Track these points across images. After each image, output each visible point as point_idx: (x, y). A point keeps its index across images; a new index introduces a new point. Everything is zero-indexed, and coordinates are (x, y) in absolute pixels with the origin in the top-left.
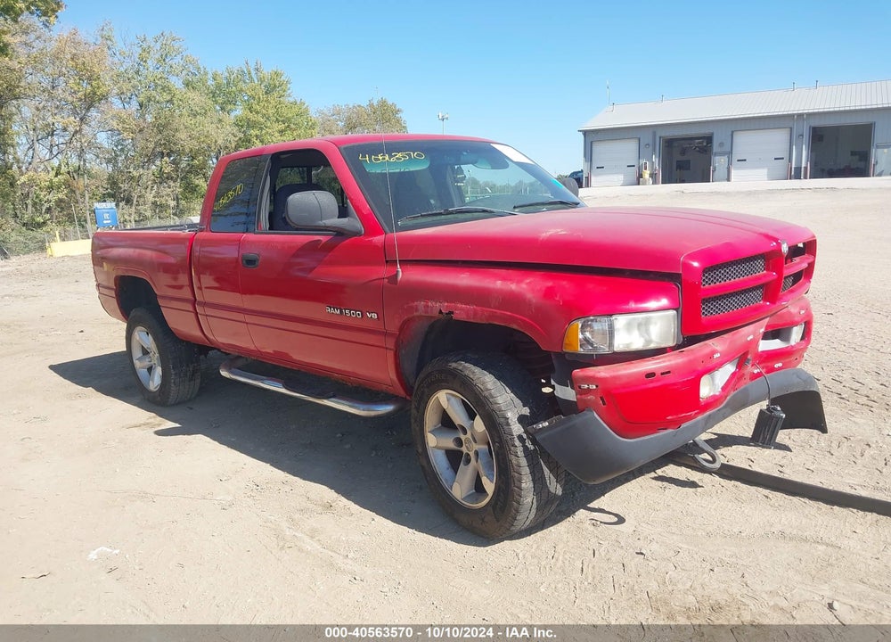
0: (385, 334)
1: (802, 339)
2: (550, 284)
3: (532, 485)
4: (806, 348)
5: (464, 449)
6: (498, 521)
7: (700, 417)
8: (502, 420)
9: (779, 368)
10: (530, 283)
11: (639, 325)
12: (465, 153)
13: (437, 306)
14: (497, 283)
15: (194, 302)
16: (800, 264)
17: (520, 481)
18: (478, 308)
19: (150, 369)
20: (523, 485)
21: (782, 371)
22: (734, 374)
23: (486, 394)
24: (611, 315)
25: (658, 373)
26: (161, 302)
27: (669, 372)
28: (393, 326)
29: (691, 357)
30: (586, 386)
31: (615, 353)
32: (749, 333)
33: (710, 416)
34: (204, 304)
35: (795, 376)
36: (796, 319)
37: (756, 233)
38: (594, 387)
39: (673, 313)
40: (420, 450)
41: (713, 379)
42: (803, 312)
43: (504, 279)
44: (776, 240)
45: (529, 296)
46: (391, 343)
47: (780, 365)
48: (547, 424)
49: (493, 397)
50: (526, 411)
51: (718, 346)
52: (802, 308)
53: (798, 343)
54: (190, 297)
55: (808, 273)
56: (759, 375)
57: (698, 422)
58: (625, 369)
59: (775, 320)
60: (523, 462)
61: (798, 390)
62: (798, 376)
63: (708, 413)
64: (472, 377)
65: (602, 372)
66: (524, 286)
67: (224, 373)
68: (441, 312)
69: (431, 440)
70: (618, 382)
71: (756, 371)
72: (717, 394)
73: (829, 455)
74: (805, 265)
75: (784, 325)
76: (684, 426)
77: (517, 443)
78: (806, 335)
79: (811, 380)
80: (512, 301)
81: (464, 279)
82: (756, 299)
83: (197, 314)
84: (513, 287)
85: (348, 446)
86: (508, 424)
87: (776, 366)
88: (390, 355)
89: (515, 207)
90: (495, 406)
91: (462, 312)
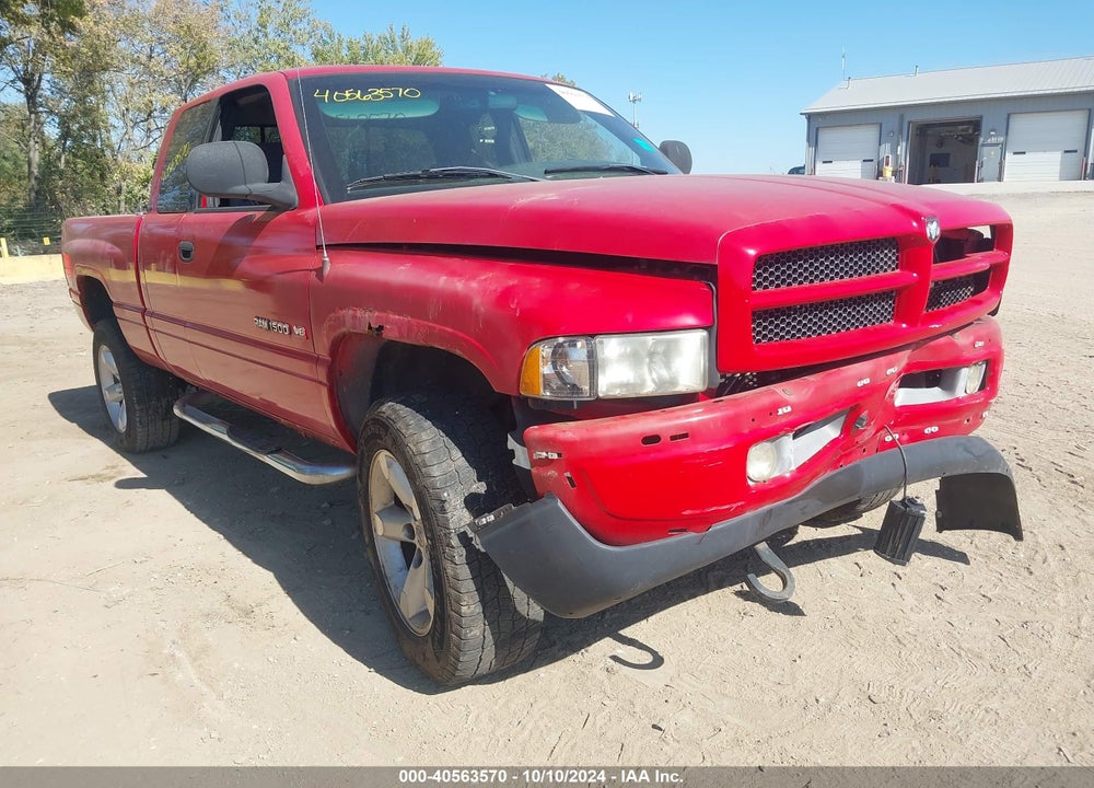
0: (317, 360)
1: (982, 388)
2: (512, 282)
3: (479, 609)
4: (985, 405)
5: (415, 541)
6: (438, 659)
7: (749, 514)
8: (436, 503)
9: (933, 435)
10: (486, 280)
11: (651, 355)
12: (493, 93)
13: (367, 317)
14: (442, 280)
15: (144, 312)
16: (979, 262)
17: (458, 602)
18: (414, 321)
19: (121, 402)
20: (464, 609)
21: (935, 440)
22: (834, 442)
23: (418, 459)
24: (593, 336)
25: (665, 437)
26: (117, 312)
27: (686, 436)
28: (322, 349)
29: (730, 412)
30: (545, 454)
31: (599, 399)
32: (859, 375)
33: (770, 511)
34: (152, 315)
35: (961, 449)
36: (967, 354)
37: (878, 202)
38: (555, 456)
39: (704, 333)
40: (367, 539)
41: (778, 450)
42: (980, 344)
43: (452, 273)
44: (916, 216)
45: (477, 301)
46: (322, 375)
47: (935, 429)
48: (492, 517)
49: (427, 466)
50: (481, 488)
51: (790, 395)
52: (979, 339)
53: (972, 396)
54: (139, 304)
55: (993, 279)
56: (893, 444)
57: (747, 520)
58: (608, 427)
59: (923, 355)
60: (464, 572)
61: (965, 471)
62: (967, 450)
63: (766, 507)
64: (403, 431)
65: (568, 431)
66: (474, 285)
67: (177, 412)
68: (370, 328)
69: (379, 525)
70: (593, 450)
71: (888, 439)
72: (788, 475)
73: (1026, 574)
74: (985, 266)
75: (945, 363)
76: (716, 527)
77: (455, 541)
78: (989, 383)
79: (992, 454)
80: (455, 308)
81: (400, 273)
82: (880, 317)
83: (147, 328)
84: (459, 285)
85: (327, 522)
86: (443, 510)
87: (927, 431)
88: (324, 391)
89: (546, 172)
90: (428, 481)
91: (396, 327)
